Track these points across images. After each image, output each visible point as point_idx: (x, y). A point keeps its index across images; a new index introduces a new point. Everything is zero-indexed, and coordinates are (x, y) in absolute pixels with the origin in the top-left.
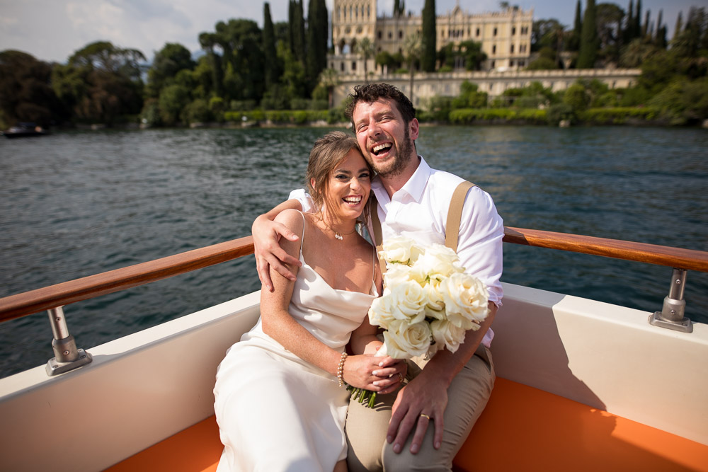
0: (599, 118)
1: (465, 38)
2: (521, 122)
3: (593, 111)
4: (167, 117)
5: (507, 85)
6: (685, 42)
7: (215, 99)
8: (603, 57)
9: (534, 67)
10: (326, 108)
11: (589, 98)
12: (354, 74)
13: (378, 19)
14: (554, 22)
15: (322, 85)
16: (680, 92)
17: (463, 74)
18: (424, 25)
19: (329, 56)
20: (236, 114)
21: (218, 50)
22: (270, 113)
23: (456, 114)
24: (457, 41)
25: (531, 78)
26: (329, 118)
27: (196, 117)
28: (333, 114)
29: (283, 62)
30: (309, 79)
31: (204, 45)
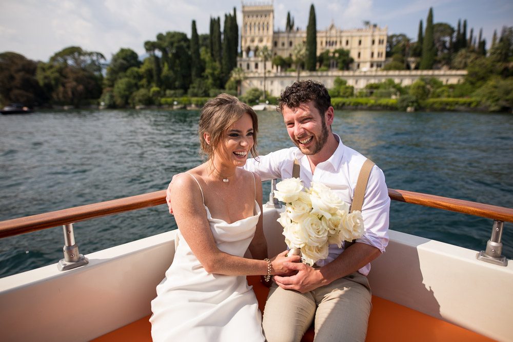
0: (436, 106)
1: (338, 47)
2: (379, 108)
3: (431, 100)
4: (119, 101)
5: (368, 80)
6: (499, 51)
7: (155, 89)
8: (439, 62)
9: (388, 68)
11: (429, 91)
12: (257, 72)
13: (275, 33)
14: (403, 36)
15: (232, 79)
16: (496, 87)
17: (336, 73)
18: (308, 37)
19: (238, 59)
20: (169, 100)
21: (158, 53)
22: (194, 99)
24: (332, 49)
25: (386, 76)
27: (140, 101)
29: (205, 63)
30: (224, 75)
31: (148, 50)
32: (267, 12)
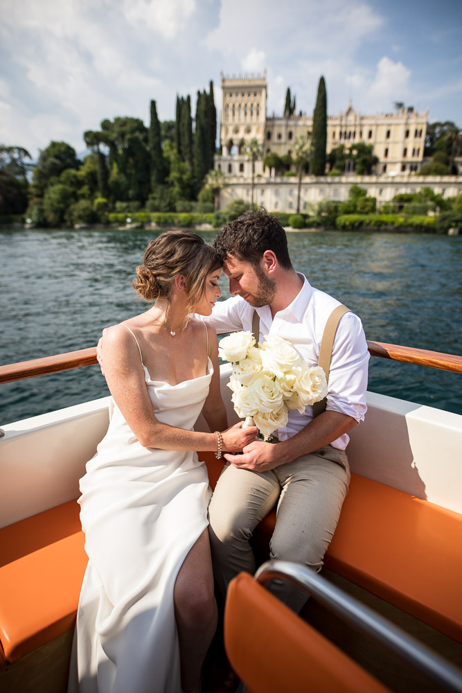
1: (357, 140)
2: (410, 229)
4: (51, 217)
5: (397, 190)
7: (100, 200)
9: (426, 172)
10: (212, 210)
12: (242, 176)
13: (267, 119)
14: (450, 124)
15: (207, 187)
17: (352, 178)
18: (314, 126)
19: (216, 157)
20: (121, 216)
21: (104, 149)
22: (155, 215)
23: (343, 219)
24: (348, 144)
25: (423, 183)
26: (214, 221)
27: (80, 218)
28: (218, 218)
29: (169, 163)
30: (196, 180)
31: (89, 144)
32: (257, 89)
